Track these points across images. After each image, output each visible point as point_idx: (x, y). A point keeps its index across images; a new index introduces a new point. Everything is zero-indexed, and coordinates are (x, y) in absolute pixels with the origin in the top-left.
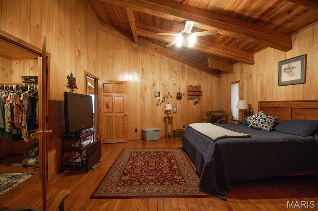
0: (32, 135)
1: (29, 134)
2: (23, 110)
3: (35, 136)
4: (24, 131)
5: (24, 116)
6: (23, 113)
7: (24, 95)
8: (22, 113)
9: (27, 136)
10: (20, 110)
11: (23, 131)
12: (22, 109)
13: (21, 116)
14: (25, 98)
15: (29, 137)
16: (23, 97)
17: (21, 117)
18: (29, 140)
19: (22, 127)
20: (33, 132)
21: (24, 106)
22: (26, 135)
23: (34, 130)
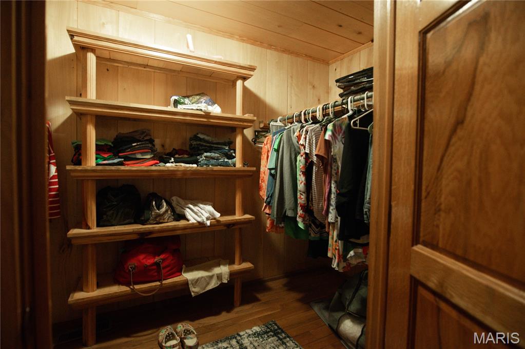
0: (352, 253)
1: (346, 250)
2: (334, 172)
3: (361, 258)
4: (333, 238)
5: (333, 190)
6: (333, 182)
7: (334, 126)
8: (330, 183)
9: (341, 253)
10: (325, 171)
11: (330, 237)
12: (331, 168)
13: (327, 190)
14: (337, 135)
15: (343, 257)
16: (332, 131)
17: (327, 194)
18: (344, 268)
19: (329, 223)
20: (355, 246)
21: (335, 160)
22: (337, 251)
23: (359, 239)
